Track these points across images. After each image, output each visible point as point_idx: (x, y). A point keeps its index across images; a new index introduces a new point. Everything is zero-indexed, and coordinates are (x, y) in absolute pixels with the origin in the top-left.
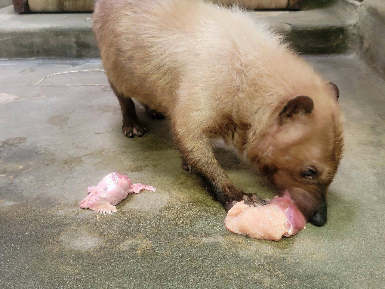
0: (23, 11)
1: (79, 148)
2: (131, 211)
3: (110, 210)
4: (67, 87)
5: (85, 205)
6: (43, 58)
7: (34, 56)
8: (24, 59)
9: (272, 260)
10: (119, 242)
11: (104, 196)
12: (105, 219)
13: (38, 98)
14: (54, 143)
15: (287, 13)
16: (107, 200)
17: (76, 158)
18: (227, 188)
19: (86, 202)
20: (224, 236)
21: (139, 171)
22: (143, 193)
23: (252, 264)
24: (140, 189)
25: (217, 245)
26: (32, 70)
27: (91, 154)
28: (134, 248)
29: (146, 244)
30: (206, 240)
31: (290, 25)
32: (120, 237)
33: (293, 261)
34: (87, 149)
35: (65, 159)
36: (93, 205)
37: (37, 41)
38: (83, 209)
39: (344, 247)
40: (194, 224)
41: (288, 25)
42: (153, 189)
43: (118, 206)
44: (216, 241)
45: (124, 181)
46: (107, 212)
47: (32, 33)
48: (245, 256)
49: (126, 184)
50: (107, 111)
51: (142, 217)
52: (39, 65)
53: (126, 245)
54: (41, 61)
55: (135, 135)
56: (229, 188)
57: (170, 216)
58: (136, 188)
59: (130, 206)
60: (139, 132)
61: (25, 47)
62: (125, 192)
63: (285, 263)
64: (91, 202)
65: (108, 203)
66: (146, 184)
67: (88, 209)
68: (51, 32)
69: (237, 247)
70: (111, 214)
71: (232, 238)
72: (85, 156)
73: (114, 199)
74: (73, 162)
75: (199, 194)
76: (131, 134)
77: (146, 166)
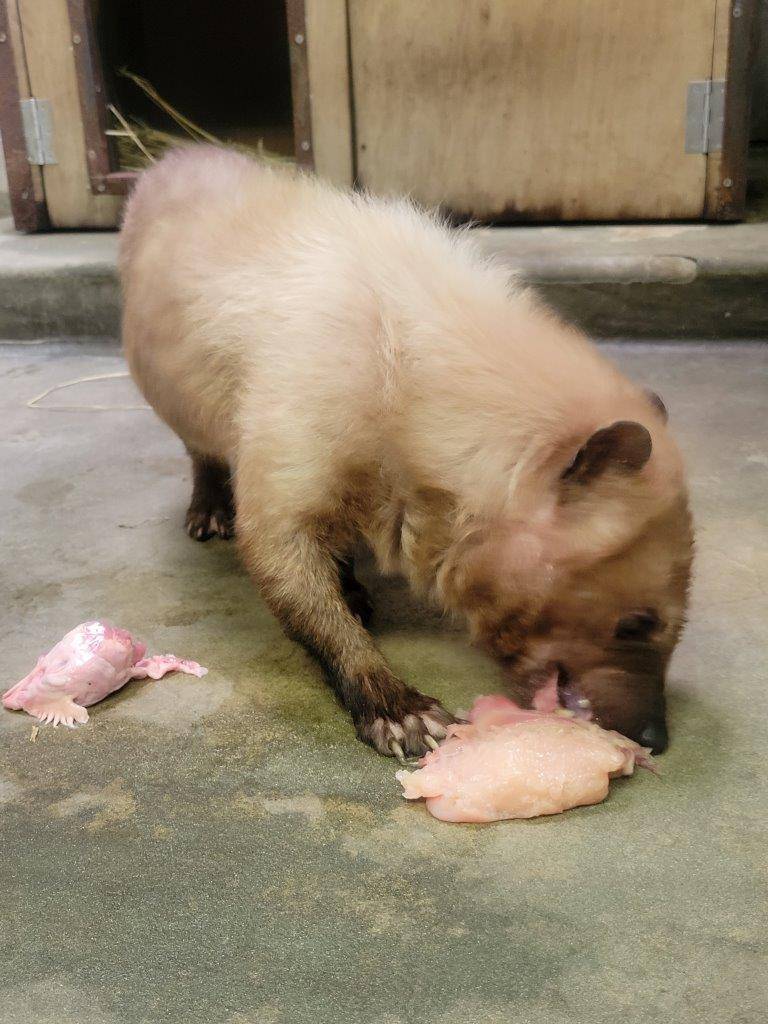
0: (34, 225)
1: (66, 561)
2: (124, 721)
3: (71, 715)
4: (99, 411)
5: (14, 701)
6: (65, 342)
7: (41, 337)
8: (18, 342)
9: (421, 869)
10: (58, 795)
11: (56, 678)
12: (55, 740)
13: (19, 437)
14: (12, 547)
15: (702, 229)
16: (64, 690)
17: (49, 585)
18: (366, 679)
19: (16, 695)
20: (325, 798)
21: (185, 625)
22: (171, 681)
23: (363, 876)
24: (164, 667)
25: (298, 820)
26: (31, 370)
27: (88, 578)
28: (87, 814)
29: (120, 805)
30: (274, 807)
31: (695, 260)
32: (65, 785)
33: (477, 874)
34: (84, 563)
35: (21, 587)
36: (31, 702)
37: (51, 297)
38: (10, 710)
39: (629, 848)
40: (263, 764)
41: (687, 261)
42: (198, 670)
43: (93, 710)
44: (300, 808)
45: (118, 646)
46: (63, 722)
47: (37, 279)
48: (354, 853)
49: (124, 653)
50: (170, 474)
51: (143, 740)
52: (53, 356)
53: (64, 809)
54: (57, 349)
55: (214, 533)
56: (372, 677)
57: (211, 741)
58: (155, 667)
59: (128, 709)
60: (222, 527)
61: (22, 312)
63: (451, 879)
64: (28, 695)
65: (68, 700)
67: (20, 711)
68: (84, 276)
69: (347, 829)
70: (72, 726)
71: (343, 806)
72: (71, 581)
73: (84, 688)
74: (37, 595)
75: (304, 690)
76: (200, 532)
77: (208, 612)
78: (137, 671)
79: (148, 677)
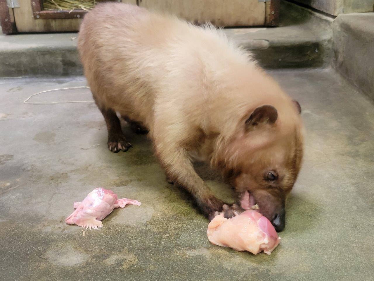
0: (11, 32)
1: (65, 164)
2: (117, 225)
3: (96, 225)
4: (55, 104)
5: (71, 221)
6: (31, 77)
7: (21, 75)
8: (11, 78)
9: (256, 272)
10: (105, 257)
11: (90, 211)
12: (91, 234)
13: (25, 115)
14: (40, 159)
15: (265, 29)
16: (92, 215)
17: (62, 174)
18: (209, 200)
19: (72, 219)
20: (208, 248)
21: (124, 186)
22: (128, 208)
23: (236, 277)
24: (125, 203)
25: (201, 258)
26: (20, 89)
27: (77, 170)
28: (120, 263)
29: (131, 258)
30: (191, 253)
31: (268, 41)
32: (106, 253)
33: (277, 272)
34: (73, 164)
35: (52, 175)
36: (79, 221)
37: (24, 60)
38: (70, 224)
39: (326, 257)
40: (179, 238)
41: (265, 41)
42: (138, 203)
43: (104, 221)
44: (201, 253)
45: (110, 197)
46: (93, 227)
47: (19, 53)
48: (229, 269)
49: (111, 199)
50: (93, 127)
51: (127, 232)
52: (27, 83)
53: (112, 260)
54: (28, 80)
55: (120, 150)
56: (211, 199)
57: (155, 230)
58: (122, 203)
59: (115, 220)
60: (124, 147)
61: (13, 66)
62: (111, 206)
63: (269, 275)
64: (77, 218)
65: (94, 219)
66: (131, 198)
67: (74, 224)
68: (38, 51)
69: (222, 259)
70: (97, 229)
71: (217, 251)
72: (72, 171)
73: (99, 214)
74: (59, 178)
75: (183, 207)
76: (115, 149)
77: (131, 181)
78: (116, 205)
79: (119, 207)
